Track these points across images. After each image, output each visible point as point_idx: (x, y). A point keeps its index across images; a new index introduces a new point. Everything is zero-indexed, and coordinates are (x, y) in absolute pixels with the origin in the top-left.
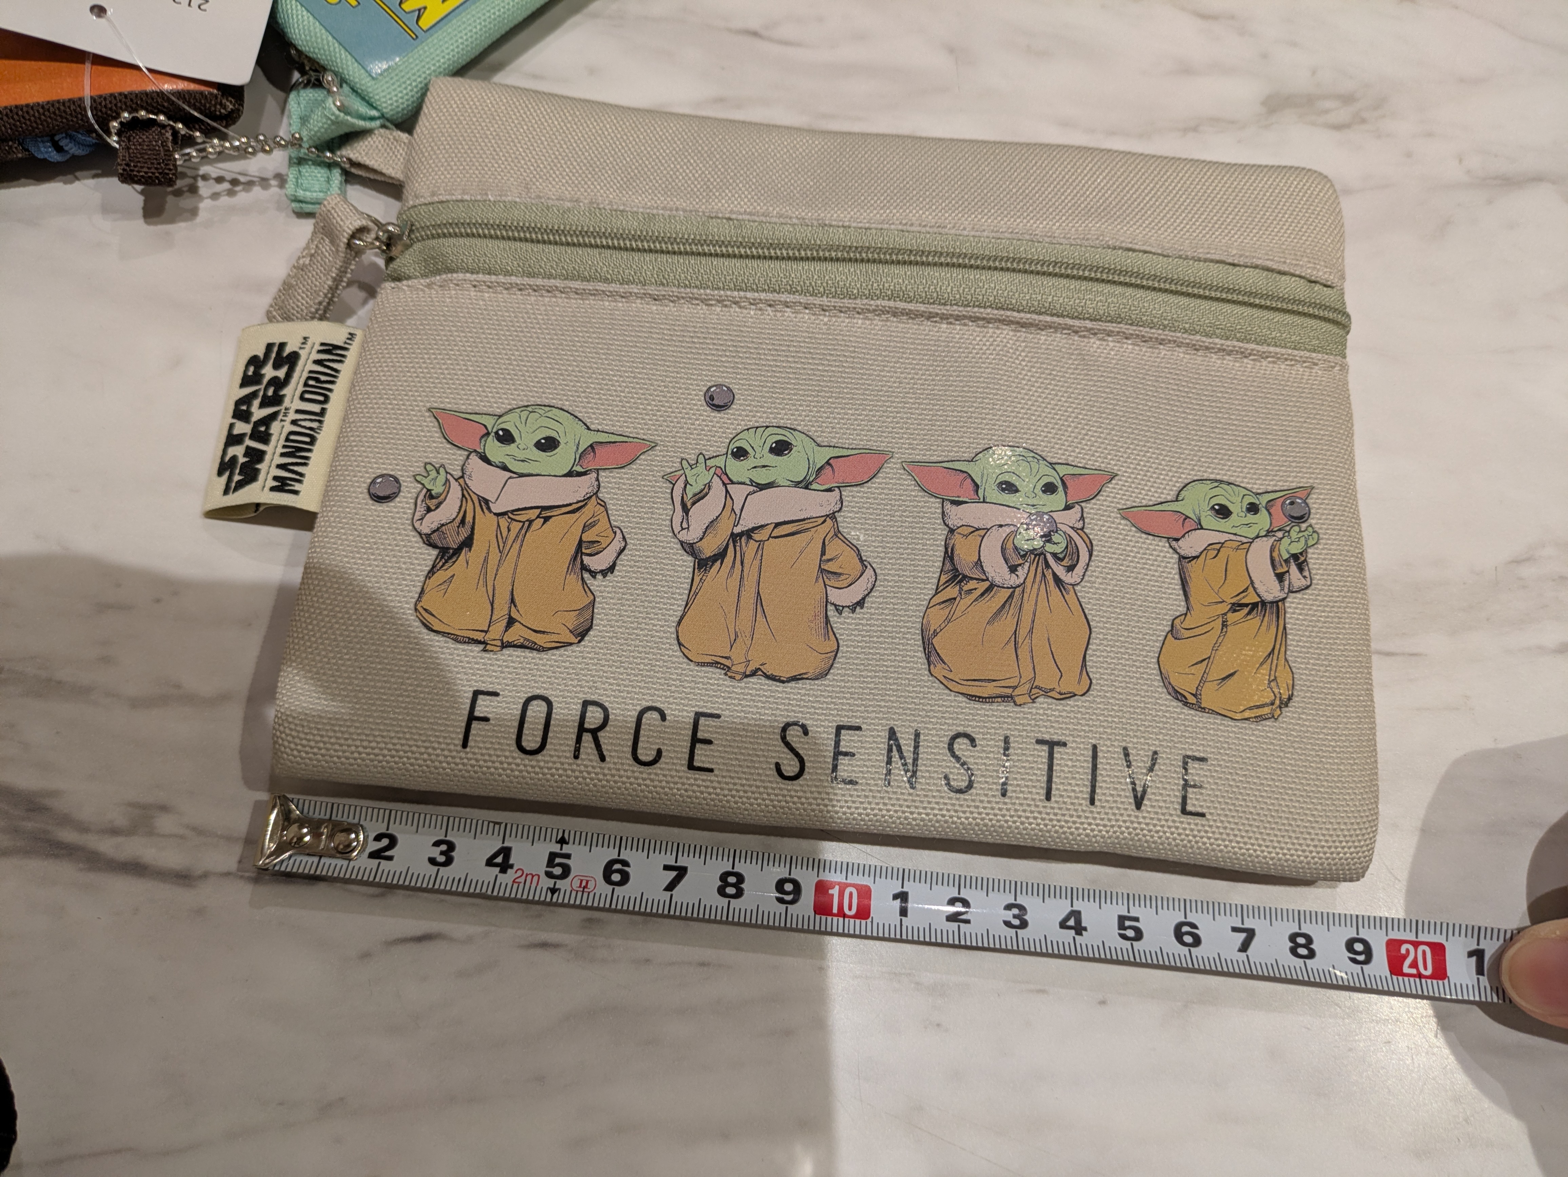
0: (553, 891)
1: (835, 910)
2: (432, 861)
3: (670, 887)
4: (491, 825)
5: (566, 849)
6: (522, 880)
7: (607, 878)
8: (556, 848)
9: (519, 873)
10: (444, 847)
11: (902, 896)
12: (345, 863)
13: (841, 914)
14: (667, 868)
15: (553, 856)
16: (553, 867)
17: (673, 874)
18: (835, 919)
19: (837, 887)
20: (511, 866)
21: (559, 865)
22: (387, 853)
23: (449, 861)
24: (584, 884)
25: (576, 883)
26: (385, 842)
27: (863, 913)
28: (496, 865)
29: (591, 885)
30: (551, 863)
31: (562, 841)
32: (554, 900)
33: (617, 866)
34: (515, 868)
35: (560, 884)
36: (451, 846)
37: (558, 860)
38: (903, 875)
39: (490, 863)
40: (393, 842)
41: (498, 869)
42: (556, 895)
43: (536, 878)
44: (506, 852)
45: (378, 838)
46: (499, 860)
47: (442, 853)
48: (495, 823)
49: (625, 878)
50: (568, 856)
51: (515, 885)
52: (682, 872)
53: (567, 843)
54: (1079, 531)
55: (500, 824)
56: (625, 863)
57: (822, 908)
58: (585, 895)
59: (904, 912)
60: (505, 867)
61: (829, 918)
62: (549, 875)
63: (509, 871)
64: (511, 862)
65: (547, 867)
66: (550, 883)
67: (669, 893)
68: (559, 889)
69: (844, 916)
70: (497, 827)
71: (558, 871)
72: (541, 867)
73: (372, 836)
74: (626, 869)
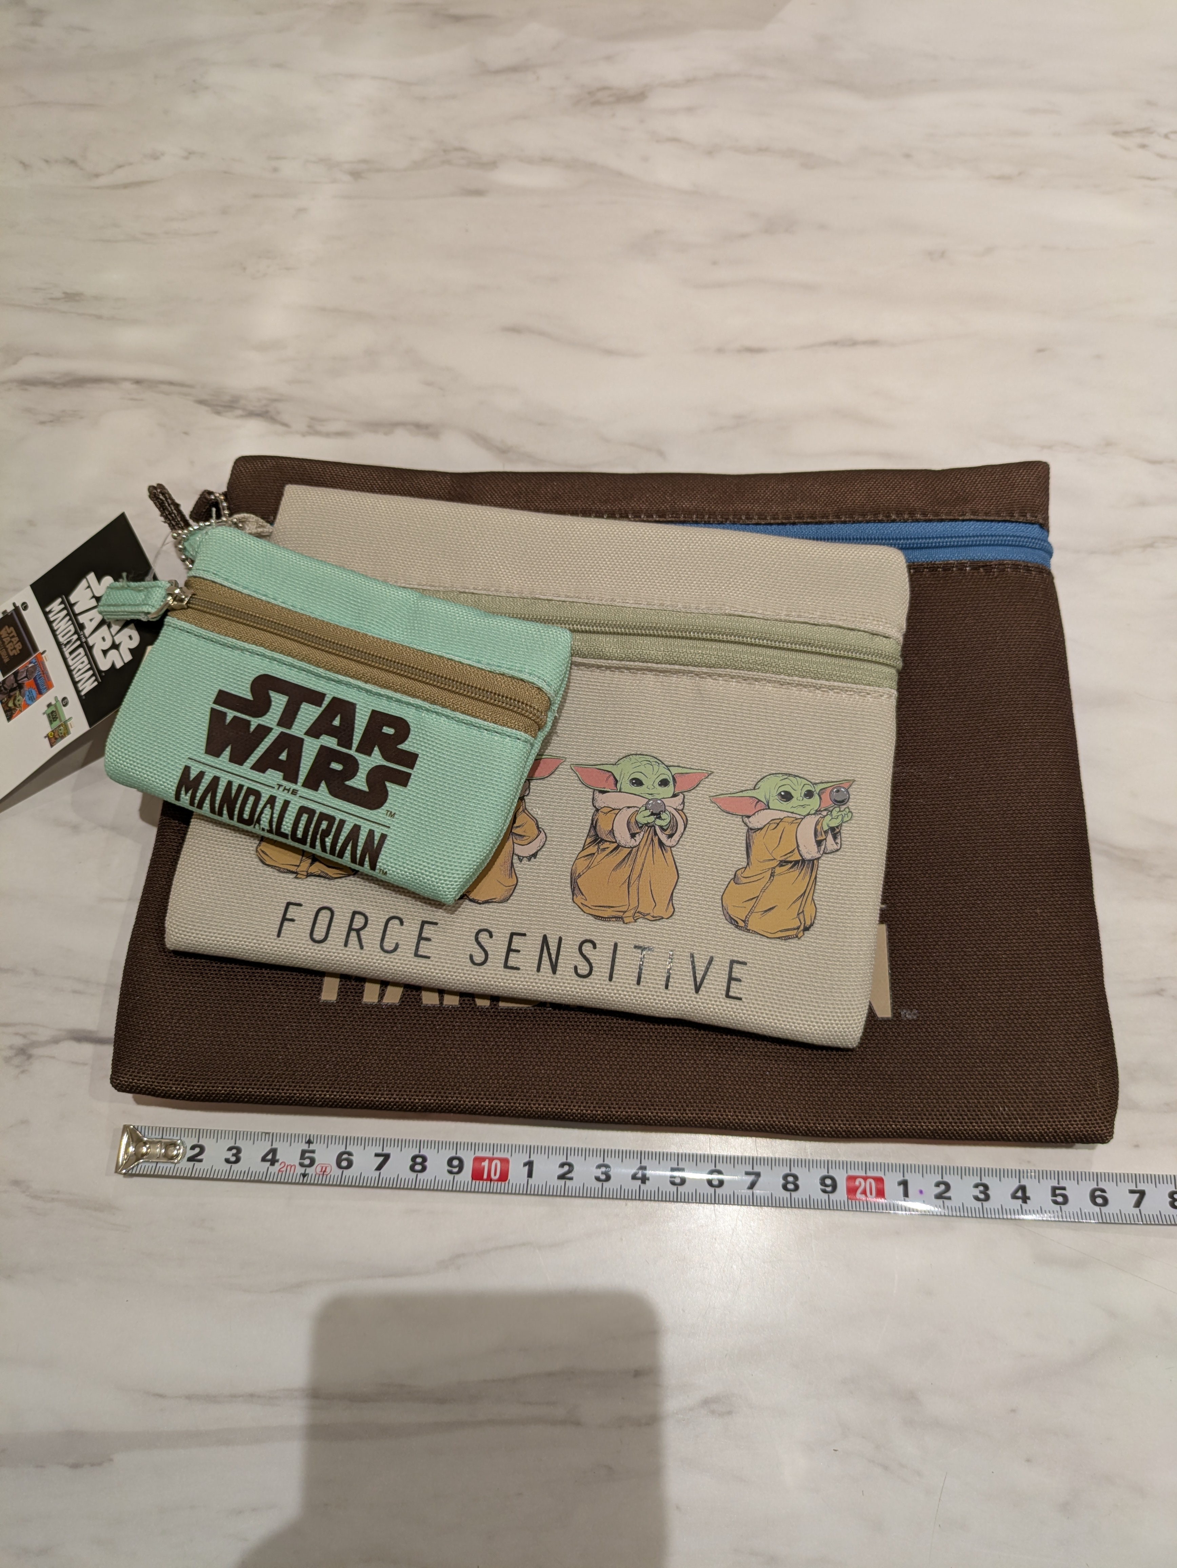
0: (304, 1175)
1: (485, 1176)
2: (227, 1161)
3: (379, 1168)
4: (264, 1135)
5: (312, 1147)
6: (284, 1169)
7: (339, 1165)
8: (306, 1147)
9: (283, 1165)
10: (234, 1151)
11: (530, 1164)
12: (173, 1166)
13: (489, 1179)
14: (377, 1155)
15: (304, 1152)
16: (304, 1159)
17: (381, 1159)
18: (485, 1182)
19: (487, 1161)
20: (277, 1161)
21: (308, 1158)
22: (199, 1157)
23: (238, 1160)
24: (324, 1170)
25: (319, 1169)
26: (197, 1150)
27: (504, 1177)
28: (268, 1161)
29: (328, 1170)
30: (302, 1157)
31: (309, 1142)
32: (305, 1181)
33: (345, 1156)
34: (280, 1162)
35: (310, 1171)
36: (239, 1150)
37: (307, 1155)
38: (530, 1149)
39: (264, 1159)
40: (202, 1149)
41: (269, 1163)
42: (306, 1178)
43: (293, 1168)
44: (274, 1151)
45: (193, 1148)
46: (270, 1157)
47: (233, 1155)
48: (266, 1133)
49: (350, 1164)
50: (313, 1152)
51: (280, 1173)
52: (387, 1157)
53: (312, 1143)
54: (680, 812)
55: (269, 1133)
56: (350, 1154)
57: (477, 1175)
58: (325, 1177)
59: (530, 1175)
60: (273, 1162)
61: (481, 1182)
62: (302, 1165)
63: (276, 1164)
64: (277, 1158)
65: (301, 1159)
66: (302, 1170)
67: (378, 1172)
68: (308, 1174)
69: (491, 1180)
70: (267, 1135)
71: (307, 1162)
72: (297, 1160)
73: (189, 1148)
74: (351, 1157)
